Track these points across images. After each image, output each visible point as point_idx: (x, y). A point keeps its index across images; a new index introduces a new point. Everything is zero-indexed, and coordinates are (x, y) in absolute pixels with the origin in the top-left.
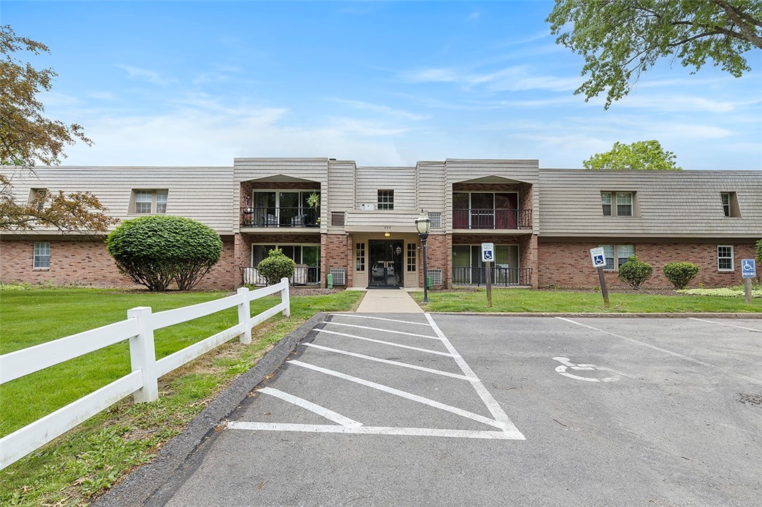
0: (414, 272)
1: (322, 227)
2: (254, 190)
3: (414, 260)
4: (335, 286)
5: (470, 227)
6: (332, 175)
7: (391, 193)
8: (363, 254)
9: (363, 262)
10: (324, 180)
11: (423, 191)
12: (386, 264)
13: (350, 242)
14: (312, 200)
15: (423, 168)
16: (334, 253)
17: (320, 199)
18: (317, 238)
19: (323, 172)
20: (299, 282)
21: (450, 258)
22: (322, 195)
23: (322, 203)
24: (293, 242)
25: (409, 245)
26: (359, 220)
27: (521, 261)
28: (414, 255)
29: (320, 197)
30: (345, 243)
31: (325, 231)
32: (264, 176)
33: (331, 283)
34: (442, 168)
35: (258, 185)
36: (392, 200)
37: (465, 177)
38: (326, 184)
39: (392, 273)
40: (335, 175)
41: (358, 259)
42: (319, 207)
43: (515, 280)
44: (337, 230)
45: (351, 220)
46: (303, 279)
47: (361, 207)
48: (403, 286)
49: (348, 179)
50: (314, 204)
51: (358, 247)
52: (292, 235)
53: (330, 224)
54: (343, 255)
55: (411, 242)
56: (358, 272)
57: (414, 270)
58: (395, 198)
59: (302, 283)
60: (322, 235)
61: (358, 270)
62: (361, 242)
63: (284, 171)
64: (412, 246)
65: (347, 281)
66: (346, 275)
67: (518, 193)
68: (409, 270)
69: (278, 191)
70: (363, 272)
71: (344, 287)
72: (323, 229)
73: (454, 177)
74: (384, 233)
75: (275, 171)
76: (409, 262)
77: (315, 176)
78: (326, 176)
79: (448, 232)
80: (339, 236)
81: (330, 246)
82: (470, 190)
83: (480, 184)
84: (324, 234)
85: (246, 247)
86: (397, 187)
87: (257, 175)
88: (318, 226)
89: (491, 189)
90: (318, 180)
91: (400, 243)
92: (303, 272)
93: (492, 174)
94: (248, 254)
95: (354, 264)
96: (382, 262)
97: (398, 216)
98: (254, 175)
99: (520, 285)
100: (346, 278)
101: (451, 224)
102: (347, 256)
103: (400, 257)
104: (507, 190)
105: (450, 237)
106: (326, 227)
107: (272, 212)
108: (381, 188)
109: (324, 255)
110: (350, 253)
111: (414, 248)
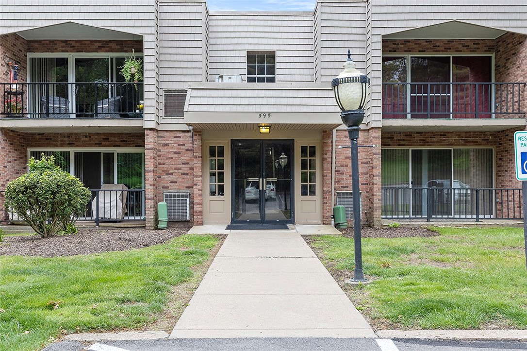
0: (312, 197)
1: (146, 117)
2: (30, 55)
3: (313, 174)
4: (171, 223)
5: (409, 116)
6: (165, 23)
7: (271, 56)
8: (221, 167)
9: (221, 179)
10: (148, 31)
11: (329, 51)
12: (263, 182)
13: (197, 143)
14: (130, 68)
15: (328, 10)
16: (170, 165)
17: (142, 68)
18: (137, 137)
19: (147, 16)
20: (108, 216)
21: (378, 171)
22: (146, 60)
23: (146, 74)
24: (100, 145)
25: (304, 150)
26: (210, 101)
27: (498, 176)
28: (312, 166)
29: (142, 63)
30: (188, 146)
31: (152, 125)
32: (39, 24)
33: (163, 217)
34: (361, 10)
35: (36, 45)
36: (272, 70)
37: (405, 24)
38: (152, 38)
39: (273, 194)
40: (170, 23)
41: (213, 174)
42: (141, 81)
43: (487, 209)
44: (174, 123)
45: (198, 101)
46: (114, 211)
47: (218, 81)
48: (293, 223)
49: (193, 30)
50: (133, 76)
51: (212, 153)
52: (98, 134)
53: (162, 113)
54: (185, 168)
55: (308, 142)
56: (213, 197)
57: (313, 193)
58: (277, 66)
59: (114, 217)
60: (146, 132)
61: (213, 193)
62: (216, 143)
63: (76, 16)
64: (309, 152)
65: (192, 215)
66: (192, 203)
67: (493, 56)
68: (304, 193)
69: (72, 57)
70: (220, 197)
71: (187, 224)
72: (149, 121)
73: (385, 24)
74: (259, 126)
75: (59, 16)
76: (304, 180)
77: (131, 23)
78: (152, 23)
79: (373, 125)
80: (178, 135)
81: (164, 151)
82: (409, 51)
83: (427, 41)
84: (151, 129)
85: (15, 155)
86: (282, 47)
87: (26, 23)
88: (140, 116)
89: (446, 49)
90: (137, 32)
91: (286, 147)
92: (113, 198)
93: (455, 17)
94: (18, 168)
95: (207, 183)
96: (256, 179)
97: (284, 93)
98: (20, 23)
99: (496, 218)
100: (192, 208)
101: (380, 110)
102: (192, 169)
103: (288, 171)
104: (474, 51)
105: (378, 134)
106: (153, 117)
107: (63, 93)
108: (252, 48)
109: (151, 169)
110: (197, 163)
111: (313, 154)
